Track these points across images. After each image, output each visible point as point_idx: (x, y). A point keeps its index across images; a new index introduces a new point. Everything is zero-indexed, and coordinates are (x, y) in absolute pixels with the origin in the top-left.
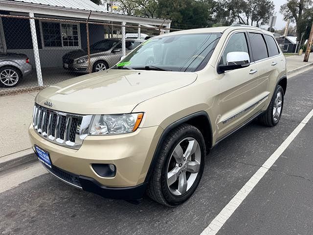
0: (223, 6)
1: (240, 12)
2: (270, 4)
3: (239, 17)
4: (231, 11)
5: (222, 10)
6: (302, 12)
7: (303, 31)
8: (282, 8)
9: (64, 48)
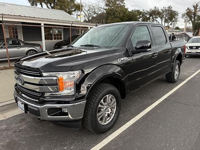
0: (146, 14)
2: (176, 12)
3: (156, 21)
4: (151, 17)
5: (145, 16)
6: (196, 18)
8: (183, 15)
9: (54, 40)
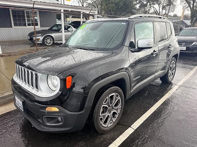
1: (154, 4)
3: (153, 7)
4: (148, 4)
5: (142, 3)
6: (195, 4)
7: (195, 17)
8: (182, 2)
9: (28, 27)
